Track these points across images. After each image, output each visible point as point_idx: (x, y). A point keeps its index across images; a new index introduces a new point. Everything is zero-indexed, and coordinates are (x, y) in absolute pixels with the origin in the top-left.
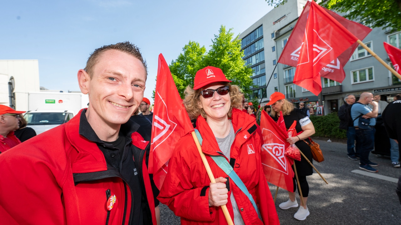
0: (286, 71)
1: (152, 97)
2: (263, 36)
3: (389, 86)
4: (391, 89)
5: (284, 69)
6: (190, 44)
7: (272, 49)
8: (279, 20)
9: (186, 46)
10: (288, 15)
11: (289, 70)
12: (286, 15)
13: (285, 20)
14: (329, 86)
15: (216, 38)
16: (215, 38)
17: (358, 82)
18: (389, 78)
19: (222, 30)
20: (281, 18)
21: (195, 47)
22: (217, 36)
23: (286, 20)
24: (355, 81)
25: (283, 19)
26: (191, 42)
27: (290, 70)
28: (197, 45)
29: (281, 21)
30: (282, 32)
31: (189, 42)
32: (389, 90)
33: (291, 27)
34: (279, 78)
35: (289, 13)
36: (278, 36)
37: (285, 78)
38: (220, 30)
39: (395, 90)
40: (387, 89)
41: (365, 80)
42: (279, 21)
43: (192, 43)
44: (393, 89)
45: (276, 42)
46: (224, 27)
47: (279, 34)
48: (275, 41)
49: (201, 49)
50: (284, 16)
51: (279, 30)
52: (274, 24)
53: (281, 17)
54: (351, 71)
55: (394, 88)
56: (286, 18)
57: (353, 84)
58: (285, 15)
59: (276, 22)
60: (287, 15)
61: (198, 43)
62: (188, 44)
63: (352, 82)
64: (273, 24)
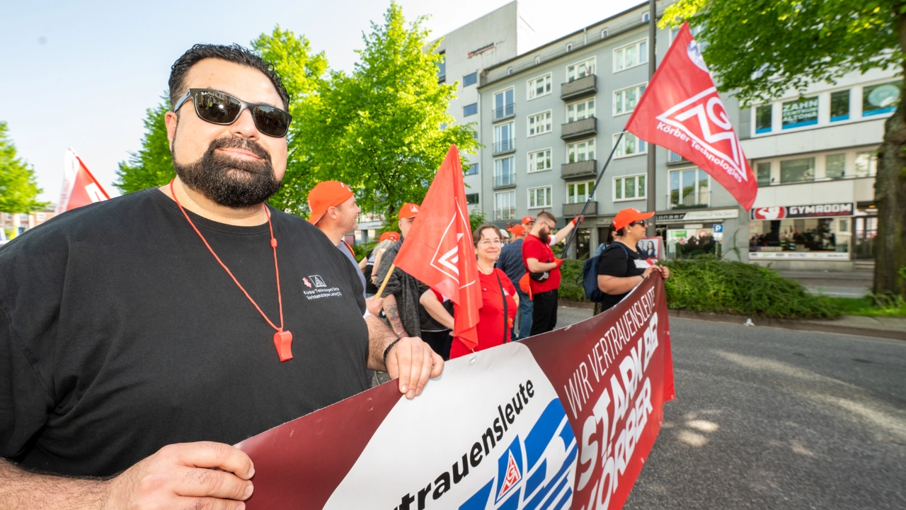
0: (498, 162)
1: (115, 185)
2: (444, 76)
3: (667, 210)
4: (668, 215)
5: (495, 156)
6: (277, 33)
7: (462, 110)
8: (480, 51)
9: (262, 37)
10: (498, 46)
11: (503, 160)
12: (495, 45)
13: (492, 53)
14: (576, 201)
15: (375, 31)
16: (373, 33)
17: (623, 198)
18: (667, 196)
19: (392, 15)
20: (484, 48)
21: (296, 48)
22: (378, 28)
23: (494, 54)
24: (618, 195)
25: (488, 52)
26: (282, 31)
27: (505, 161)
28: (302, 45)
29: (483, 54)
30: (493, 76)
31: (274, 29)
32: (667, 217)
33: (511, 71)
34: (482, 175)
35: (501, 42)
36: (484, 84)
37: (495, 176)
38: (387, 13)
39: (674, 218)
40: (663, 215)
41: (633, 196)
42: (481, 53)
43: (286, 34)
44: (672, 217)
45: (481, 95)
46: (397, 9)
47: (486, 79)
48: (479, 92)
49: (317, 59)
50: (490, 45)
51: (487, 70)
52: (470, 57)
53: (486, 45)
54: (613, 178)
55: (674, 215)
56: (494, 49)
57: (615, 202)
58: (492, 44)
59: (474, 53)
60: (497, 44)
61: (306, 37)
62: (269, 34)
63: (614, 199)
64: (467, 56)
